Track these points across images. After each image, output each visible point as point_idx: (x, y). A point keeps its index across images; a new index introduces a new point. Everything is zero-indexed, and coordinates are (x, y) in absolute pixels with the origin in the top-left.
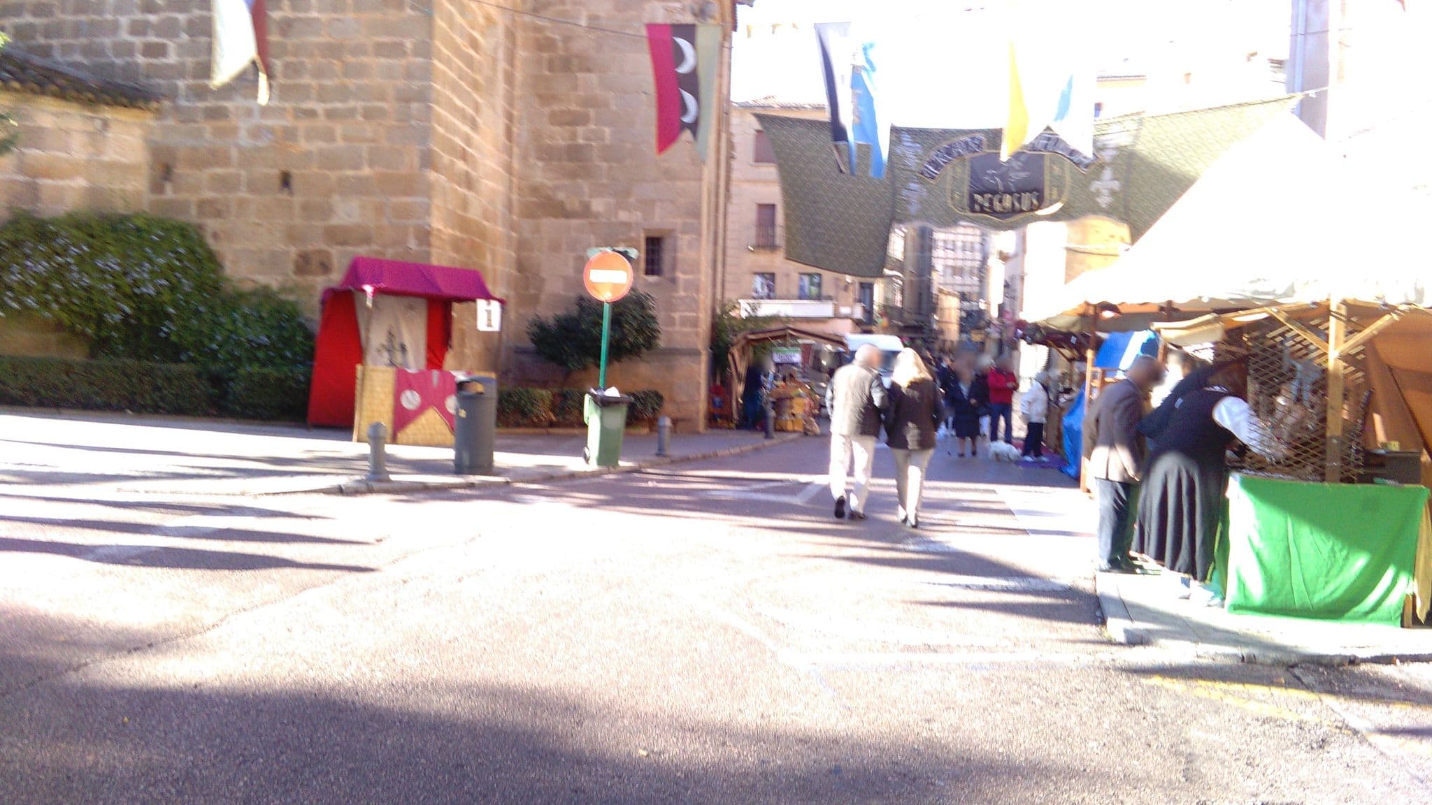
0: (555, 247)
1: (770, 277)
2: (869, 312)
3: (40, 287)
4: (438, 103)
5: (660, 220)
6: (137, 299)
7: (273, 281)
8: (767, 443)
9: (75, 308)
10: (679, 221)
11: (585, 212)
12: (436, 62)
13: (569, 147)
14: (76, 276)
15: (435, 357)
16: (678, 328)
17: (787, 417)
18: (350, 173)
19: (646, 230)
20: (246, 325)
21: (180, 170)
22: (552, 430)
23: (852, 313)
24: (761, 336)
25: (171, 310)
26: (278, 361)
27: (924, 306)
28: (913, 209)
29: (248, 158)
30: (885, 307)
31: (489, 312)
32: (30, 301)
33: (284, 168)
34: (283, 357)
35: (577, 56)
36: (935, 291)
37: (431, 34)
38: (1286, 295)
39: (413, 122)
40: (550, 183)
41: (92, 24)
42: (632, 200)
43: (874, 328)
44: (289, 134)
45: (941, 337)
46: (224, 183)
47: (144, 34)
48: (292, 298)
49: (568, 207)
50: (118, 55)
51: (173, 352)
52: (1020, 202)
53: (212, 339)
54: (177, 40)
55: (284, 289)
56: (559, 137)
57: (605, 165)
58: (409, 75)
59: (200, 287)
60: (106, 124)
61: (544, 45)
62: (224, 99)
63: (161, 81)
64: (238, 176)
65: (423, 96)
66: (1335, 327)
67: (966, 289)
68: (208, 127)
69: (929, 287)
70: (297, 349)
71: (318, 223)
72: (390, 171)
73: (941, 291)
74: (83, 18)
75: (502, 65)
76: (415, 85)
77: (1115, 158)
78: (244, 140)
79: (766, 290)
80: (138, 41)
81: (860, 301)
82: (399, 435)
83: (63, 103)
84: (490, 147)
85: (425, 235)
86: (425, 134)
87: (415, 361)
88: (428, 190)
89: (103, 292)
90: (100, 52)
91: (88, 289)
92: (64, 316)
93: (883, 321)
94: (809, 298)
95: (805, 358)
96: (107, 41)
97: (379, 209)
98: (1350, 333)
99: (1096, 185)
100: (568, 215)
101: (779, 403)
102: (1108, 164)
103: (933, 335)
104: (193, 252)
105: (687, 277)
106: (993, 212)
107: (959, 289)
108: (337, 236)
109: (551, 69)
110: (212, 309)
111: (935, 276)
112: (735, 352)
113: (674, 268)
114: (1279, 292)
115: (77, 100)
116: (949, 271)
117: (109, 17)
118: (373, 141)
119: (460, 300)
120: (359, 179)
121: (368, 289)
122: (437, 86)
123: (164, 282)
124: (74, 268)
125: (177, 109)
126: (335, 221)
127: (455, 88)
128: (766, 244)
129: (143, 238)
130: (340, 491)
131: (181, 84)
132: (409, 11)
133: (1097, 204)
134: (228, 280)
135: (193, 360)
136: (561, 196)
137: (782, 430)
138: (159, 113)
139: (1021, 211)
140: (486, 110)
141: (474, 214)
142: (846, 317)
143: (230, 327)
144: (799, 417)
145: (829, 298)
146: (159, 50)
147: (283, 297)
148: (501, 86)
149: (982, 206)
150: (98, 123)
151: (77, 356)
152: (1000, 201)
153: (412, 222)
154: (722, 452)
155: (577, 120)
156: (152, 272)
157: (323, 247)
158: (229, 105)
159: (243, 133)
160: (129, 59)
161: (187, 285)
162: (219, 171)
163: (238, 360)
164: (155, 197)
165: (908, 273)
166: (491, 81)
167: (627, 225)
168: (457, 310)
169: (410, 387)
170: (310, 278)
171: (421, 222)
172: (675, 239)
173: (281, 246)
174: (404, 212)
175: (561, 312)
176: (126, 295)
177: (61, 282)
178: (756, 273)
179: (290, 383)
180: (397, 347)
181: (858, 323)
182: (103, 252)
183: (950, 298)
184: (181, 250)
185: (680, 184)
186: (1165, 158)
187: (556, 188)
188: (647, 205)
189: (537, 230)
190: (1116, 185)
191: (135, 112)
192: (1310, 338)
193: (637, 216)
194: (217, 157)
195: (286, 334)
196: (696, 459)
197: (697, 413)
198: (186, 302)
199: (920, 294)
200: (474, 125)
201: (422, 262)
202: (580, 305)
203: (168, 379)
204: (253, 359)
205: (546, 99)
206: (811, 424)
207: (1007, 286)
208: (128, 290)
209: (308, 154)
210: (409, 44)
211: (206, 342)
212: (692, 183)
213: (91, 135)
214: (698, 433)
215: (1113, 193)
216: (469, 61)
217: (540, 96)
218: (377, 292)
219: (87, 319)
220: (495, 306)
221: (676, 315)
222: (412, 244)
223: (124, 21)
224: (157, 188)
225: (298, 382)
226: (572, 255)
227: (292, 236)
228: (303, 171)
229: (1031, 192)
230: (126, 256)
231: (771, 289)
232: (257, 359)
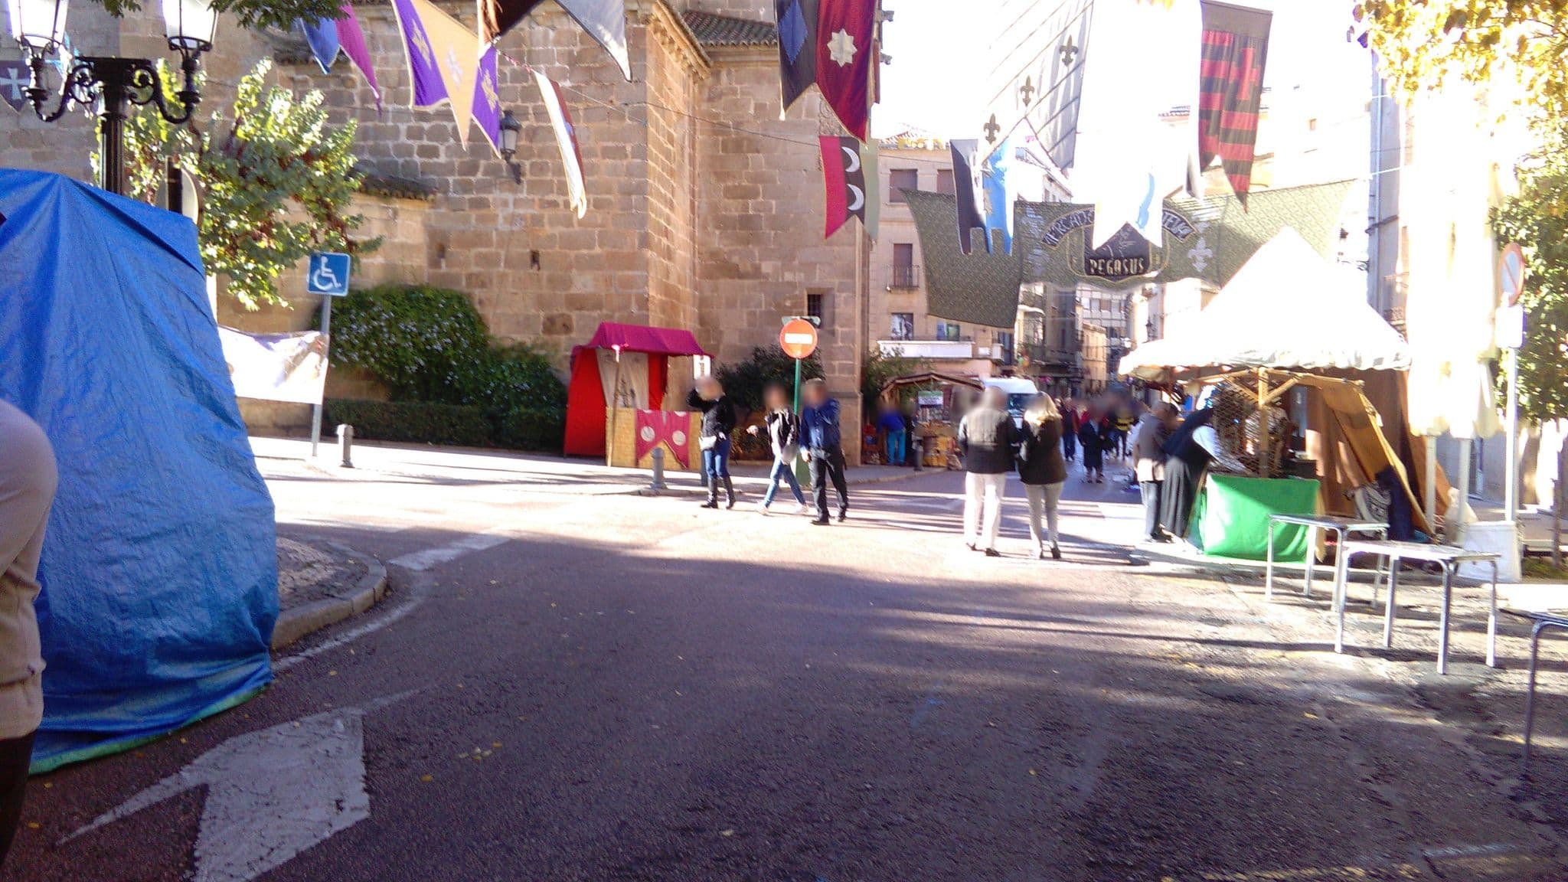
0: (731, 304)
1: (908, 318)
2: (1008, 351)
3: (362, 345)
4: (651, 195)
5: (820, 279)
6: (428, 354)
7: (527, 339)
8: (917, 473)
9: (385, 361)
10: (836, 281)
11: (756, 273)
12: (650, 162)
13: (741, 217)
14: (387, 336)
15: (655, 401)
16: (837, 374)
17: (932, 453)
18: (584, 251)
19: (808, 289)
20: (512, 375)
21: (452, 249)
22: (739, 462)
23: (991, 355)
24: (908, 380)
25: (454, 363)
26: (537, 403)
27: (1068, 344)
28: (1038, 272)
29: (505, 240)
30: (1026, 345)
31: (702, 365)
32: (355, 357)
33: (534, 249)
34: (541, 400)
35: (749, 140)
36: (1079, 327)
37: (646, 141)
38: (1269, 361)
39: (634, 211)
40: (726, 249)
41: (376, 128)
42: (796, 262)
43: (1015, 368)
44: (537, 220)
45: (1087, 377)
46: (489, 260)
47: (421, 138)
48: (542, 353)
49: (742, 268)
50: (399, 155)
51: (456, 396)
52: (1129, 268)
53: (487, 385)
54: (447, 144)
55: (534, 346)
56: (733, 208)
57: (773, 232)
58: (630, 173)
59: (473, 345)
60: (396, 213)
61: (718, 128)
62: (485, 192)
63: (435, 177)
64: (498, 254)
65: (641, 190)
66: (1262, 386)
67: (1115, 324)
68: (473, 215)
69: (1073, 324)
70: (550, 394)
71: (561, 293)
72: (614, 250)
73: (1085, 327)
74: (370, 124)
75: (687, 150)
76: (635, 181)
77: (1206, 230)
78: (501, 225)
79: (904, 331)
80: (415, 144)
81: (999, 342)
82: (640, 462)
83: (368, 197)
84: (681, 223)
85: (644, 302)
86: (643, 221)
87: (642, 401)
88: (646, 265)
89: (404, 349)
90: (385, 152)
91: (395, 346)
92: (377, 367)
93: (1024, 361)
94: (948, 339)
95: (946, 400)
96: (390, 144)
97: (608, 281)
98: (1270, 391)
99: (1191, 253)
100: (742, 276)
101: (925, 441)
102: (1202, 235)
103: (1079, 375)
104: (467, 316)
105: (844, 329)
106: (1106, 275)
107: (1107, 324)
108: (577, 303)
109: (725, 149)
110: (483, 362)
111: (1079, 310)
112: (886, 394)
113: (833, 322)
114: (1265, 359)
115: (377, 195)
116: (1096, 305)
117: (390, 124)
118: (602, 226)
119: (675, 355)
120: (592, 257)
121: (616, 348)
122: (651, 181)
123: (448, 340)
124: (385, 330)
125: (447, 199)
126: (574, 291)
127: (661, 179)
128: (903, 283)
129: (432, 306)
130: (639, 493)
131: (451, 179)
132: (628, 121)
133: (1193, 268)
134: (492, 338)
135: (472, 403)
136: (735, 259)
137: (928, 466)
138: (434, 204)
139: (1129, 274)
140: (678, 192)
141: (673, 281)
142: (985, 358)
143: (500, 377)
144: (944, 454)
145: (968, 339)
146: (433, 152)
147: (535, 352)
148: (687, 168)
149: (1096, 270)
150: (391, 212)
151: (381, 397)
152: (1112, 265)
153: (634, 291)
154: (882, 479)
155: (748, 194)
156: (438, 333)
157: (564, 311)
158: (490, 197)
159: (501, 220)
160: (408, 159)
161: (465, 343)
162: (483, 250)
163: (507, 403)
164: (431, 271)
165: (1050, 311)
166: (681, 166)
167: (792, 285)
168: (671, 363)
169: (647, 424)
170: (555, 337)
171: (641, 291)
172: (834, 297)
173: (533, 311)
174: (627, 283)
175: (740, 362)
176: (420, 351)
177: (376, 341)
178: (893, 314)
179: (549, 421)
180: (629, 392)
181: (996, 363)
182: (404, 316)
183: (1096, 334)
184: (460, 315)
185: (836, 248)
186: (1249, 230)
187: (731, 253)
188: (809, 267)
189: (715, 289)
190: (1209, 253)
191: (417, 202)
192: (1249, 393)
193: (800, 277)
194: (480, 239)
195: (541, 382)
196: (864, 483)
197: (856, 449)
198: (464, 356)
199: (1064, 331)
200: (672, 207)
201: (642, 324)
202: (756, 355)
203: (460, 417)
204: (518, 403)
205: (721, 176)
206: (955, 461)
207: (1149, 325)
208: (422, 347)
209: (552, 237)
210: (629, 149)
211: (482, 388)
212: (846, 248)
213: (386, 221)
214: (856, 466)
215: (1207, 260)
216: (668, 157)
217: (716, 173)
218: (623, 350)
219: (391, 369)
220: (707, 360)
221: (836, 363)
222: (634, 309)
223: (403, 127)
224: (434, 263)
225: (555, 420)
226: (745, 310)
227: (541, 302)
228: (550, 251)
229: (1138, 258)
230: (420, 320)
231: (909, 330)
232: (522, 402)
